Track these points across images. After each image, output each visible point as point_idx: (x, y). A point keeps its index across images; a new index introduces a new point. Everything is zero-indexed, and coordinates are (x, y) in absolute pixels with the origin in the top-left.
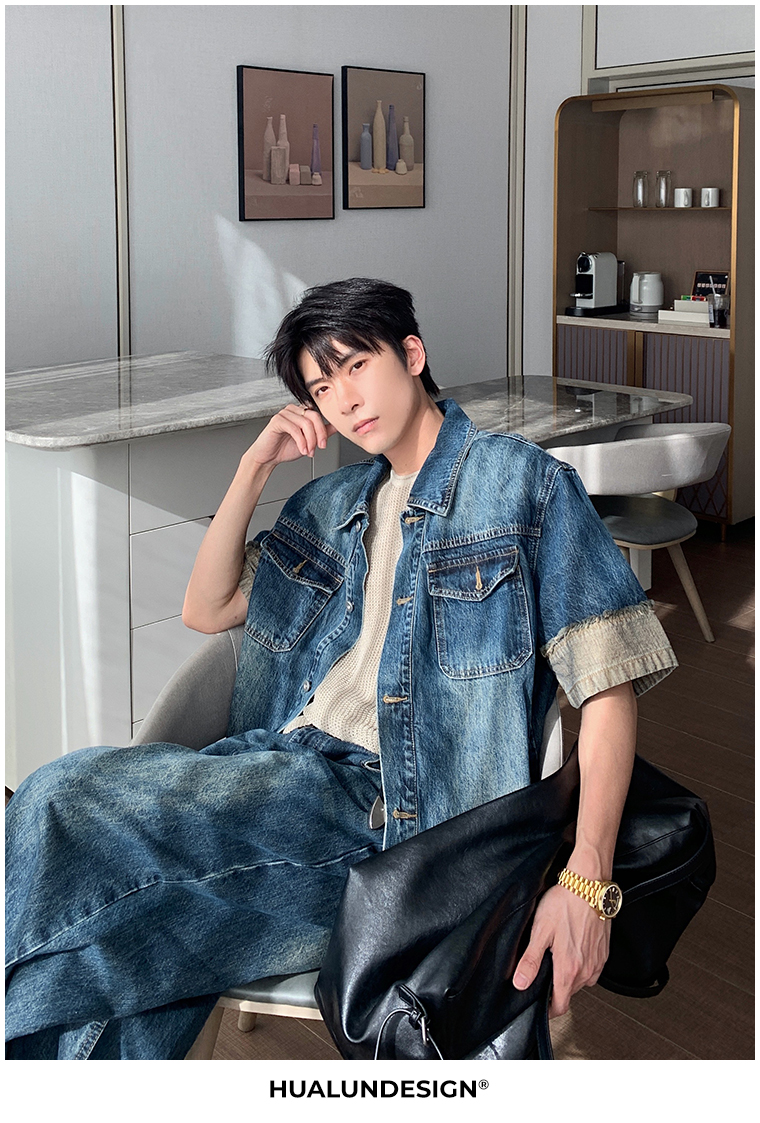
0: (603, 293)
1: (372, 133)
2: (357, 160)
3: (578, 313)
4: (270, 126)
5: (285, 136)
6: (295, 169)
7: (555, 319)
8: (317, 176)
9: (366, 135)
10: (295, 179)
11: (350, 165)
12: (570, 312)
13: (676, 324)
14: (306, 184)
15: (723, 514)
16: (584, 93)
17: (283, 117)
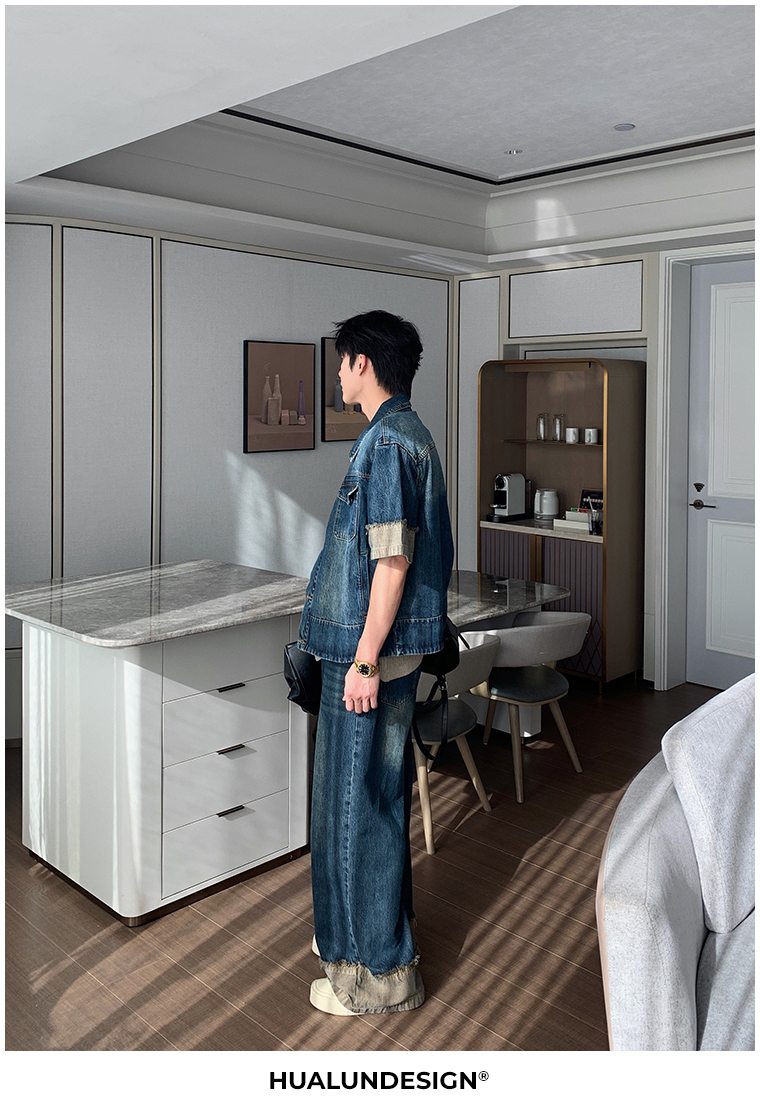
0: (514, 505)
2: (332, 405)
3: (496, 520)
4: (268, 382)
5: (279, 390)
6: (285, 414)
7: (479, 524)
10: (286, 421)
11: (327, 409)
12: (490, 518)
13: (566, 530)
14: (294, 424)
15: (600, 674)
16: (502, 359)
17: (277, 376)
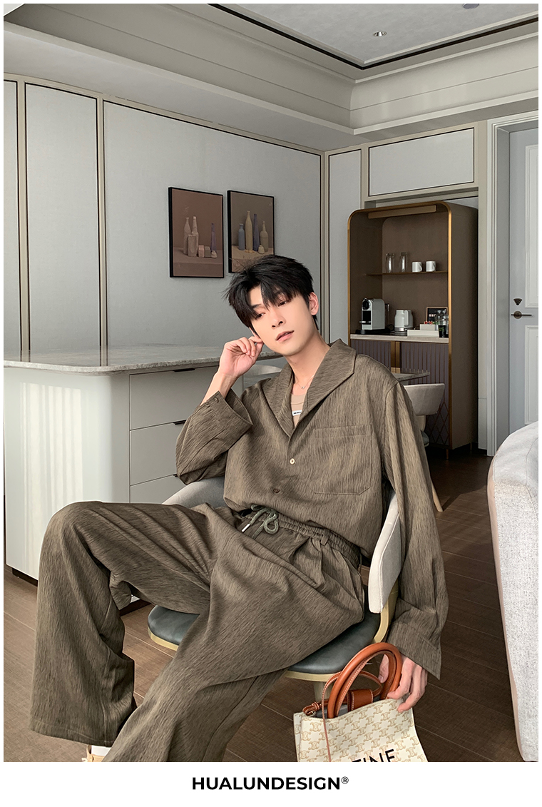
0: (377, 321)
1: (244, 229)
2: (237, 245)
3: (363, 332)
4: (187, 222)
5: (196, 229)
6: (202, 248)
7: (349, 337)
8: (214, 253)
9: (241, 230)
10: (202, 254)
11: (232, 247)
12: (358, 332)
13: (419, 337)
14: (208, 257)
15: (447, 444)
16: (363, 208)
17: (195, 218)
